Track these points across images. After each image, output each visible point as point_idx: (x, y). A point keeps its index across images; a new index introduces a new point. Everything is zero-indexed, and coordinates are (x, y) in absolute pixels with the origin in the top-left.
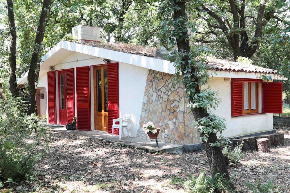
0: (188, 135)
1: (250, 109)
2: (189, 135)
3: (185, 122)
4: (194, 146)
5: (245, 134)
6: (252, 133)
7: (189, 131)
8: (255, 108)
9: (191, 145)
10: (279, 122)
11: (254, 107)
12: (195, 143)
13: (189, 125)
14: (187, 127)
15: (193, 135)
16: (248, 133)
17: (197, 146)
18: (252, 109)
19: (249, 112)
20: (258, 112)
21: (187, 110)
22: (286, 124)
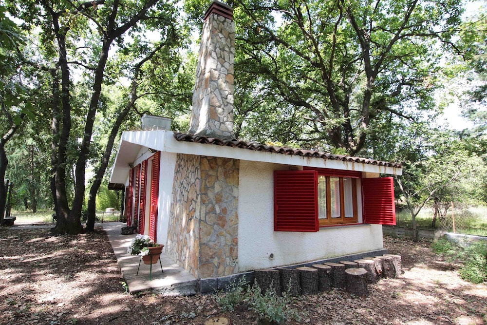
0: (207, 261)
1: (342, 217)
2: (210, 260)
3: (201, 237)
4: (218, 280)
5: (331, 256)
6: (345, 254)
7: (211, 254)
8: (352, 216)
9: (213, 280)
10: (399, 233)
11: (349, 214)
12: (224, 275)
13: (211, 244)
14: (206, 247)
15: (220, 261)
16: (336, 255)
17: (226, 280)
18: (346, 216)
19: (342, 221)
20: (357, 221)
21: (207, 217)
22: (409, 237)
